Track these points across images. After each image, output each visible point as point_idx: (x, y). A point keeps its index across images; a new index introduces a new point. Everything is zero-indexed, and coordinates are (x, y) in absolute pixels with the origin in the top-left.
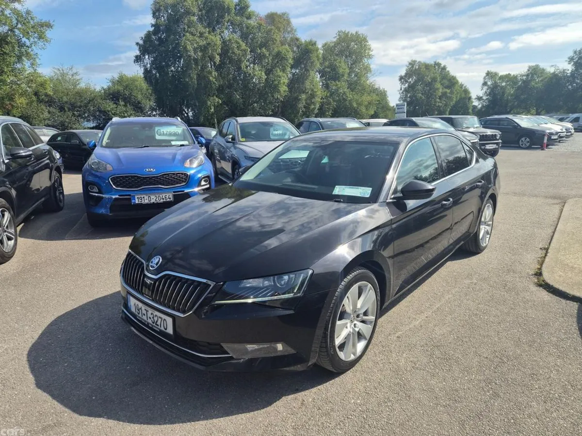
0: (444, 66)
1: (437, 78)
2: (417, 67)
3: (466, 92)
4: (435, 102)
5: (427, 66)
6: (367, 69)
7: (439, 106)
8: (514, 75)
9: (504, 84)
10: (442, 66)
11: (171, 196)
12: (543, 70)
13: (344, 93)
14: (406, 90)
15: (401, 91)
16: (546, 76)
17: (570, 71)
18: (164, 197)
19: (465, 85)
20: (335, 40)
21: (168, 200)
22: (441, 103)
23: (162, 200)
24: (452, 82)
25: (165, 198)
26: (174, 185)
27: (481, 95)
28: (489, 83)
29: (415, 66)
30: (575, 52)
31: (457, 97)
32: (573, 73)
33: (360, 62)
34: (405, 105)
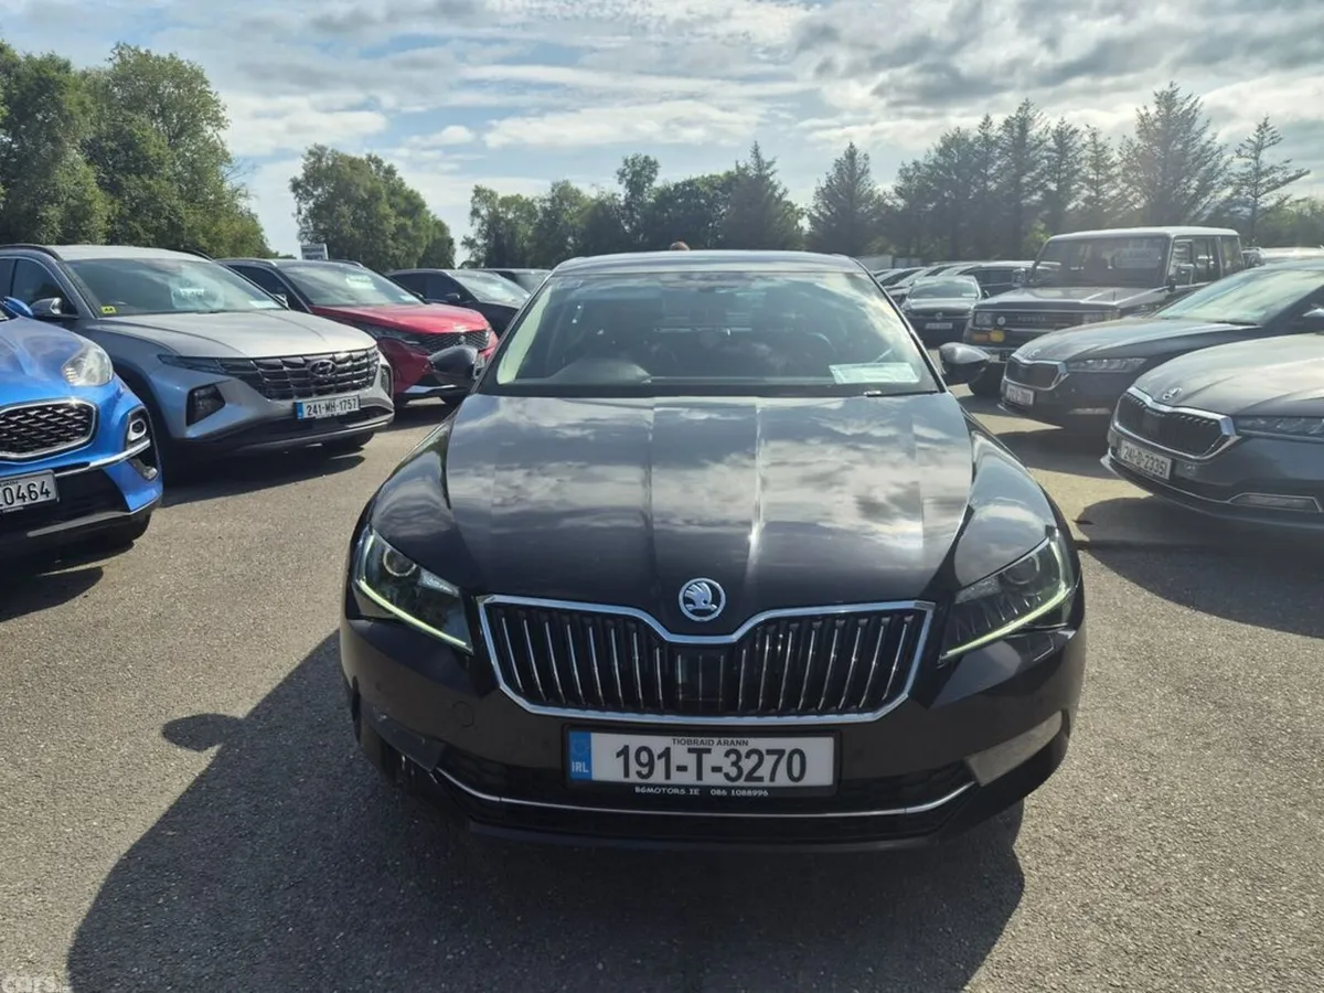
0: (390, 167)
1: (381, 193)
2: (330, 163)
3: (441, 227)
4: (386, 246)
5: (354, 164)
6: (218, 154)
7: (394, 256)
8: (527, 199)
9: (510, 216)
10: (386, 164)
11: (50, 486)
12: (578, 191)
13: (173, 209)
14: (315, 214)
15: (301, 217)
16: (583, 205)
17: (622, 198)
18: (24, 491)
19: (432, 214)
21: (42, 499)
22: (397, 248)
23: (18, 504)
24: (412, 206)
25: (30, 492)
26: (50, 445)
27: (472, 237)
28: (484, 212)
29: (324, 160)
30: (626, 162)
31: (427, 237)
32: (628, 204)
33: (192, 136)
34: (322, 250)
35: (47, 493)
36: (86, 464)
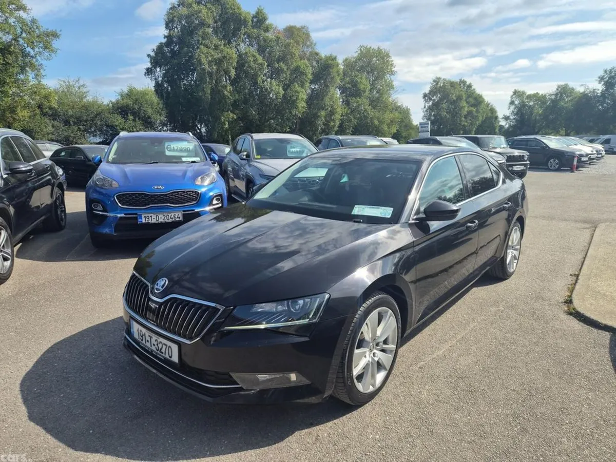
0: (470, 84)
1: (462, 96)
2: (442, 85)
3: (493, 111)
4: (461, 121)
5: (452, 84)
6: (390, 86)
7: (464, 125)
8: (542, 95)
9: (531, 103)
10: (468, 83)
11: (180, 216)
12: (573, 89)
13: (366, 110)
14: (431, 109)
15: (425, 109)
16: (576, 96)
17: (600, 91)
18: (172, 216)
19: (491, 104)
20: (356, 55)
21: (177, 219)
22: (466, 122)
23: (170, 220)
24: (478, 101)
25: (174, 217)
26: (184, 203)
27: (508, 115)
28: (516, 102)
29: (439, 83)
30: (606, 71)
31: (483, 116)
32: (603, 94)
33: (382, 79)
34: (428, 124)
35: (179, 218)
36: (194, 210)
